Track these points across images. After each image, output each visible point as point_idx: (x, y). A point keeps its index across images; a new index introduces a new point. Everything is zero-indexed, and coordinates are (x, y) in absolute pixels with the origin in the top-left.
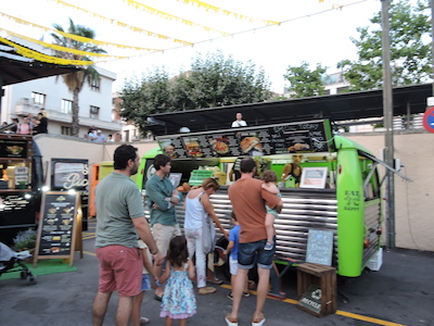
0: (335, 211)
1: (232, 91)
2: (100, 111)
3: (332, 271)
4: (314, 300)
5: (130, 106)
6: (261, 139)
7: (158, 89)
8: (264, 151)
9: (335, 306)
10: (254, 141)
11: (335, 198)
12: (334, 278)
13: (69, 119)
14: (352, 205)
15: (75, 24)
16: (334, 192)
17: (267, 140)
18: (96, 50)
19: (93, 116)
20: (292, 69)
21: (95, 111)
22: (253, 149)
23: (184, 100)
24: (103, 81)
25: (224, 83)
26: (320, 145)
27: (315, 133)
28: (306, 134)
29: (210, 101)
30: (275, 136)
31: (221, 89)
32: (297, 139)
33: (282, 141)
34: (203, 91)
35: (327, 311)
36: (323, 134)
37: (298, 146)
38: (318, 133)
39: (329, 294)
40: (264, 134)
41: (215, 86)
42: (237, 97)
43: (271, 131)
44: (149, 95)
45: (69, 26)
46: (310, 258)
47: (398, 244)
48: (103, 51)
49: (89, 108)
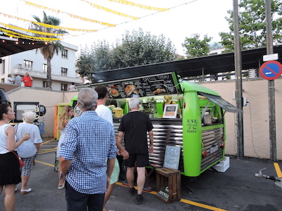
0: (182, 133)
1: (150, 56)
2: (68, 71)
3: (177, 173)
4: (166, 192)
5: (84, 67)
6: (136, 86)
7: (102, 56)
8: (139, 94)
9: (179, 196)
10: (133, 88)
11: (181, 124)
12: (179, 177)
13: (45, 76)
14: (192, 129)
15: (47, 15)
16: (181, 121)
17: (140, 87)
18: (61, 32)
19: (63, 74)
20: (188, 40)
21: (65, 71)
22: (133, 93)
23: (119, 63)
24: (69, 52)
25: (144, 50)
26: (172, 90)
27: (168, 81)
28: (162, 82)
29: (135, 62)
30: (144, 84)
31: (141, 55)
32: (158, 86)
33: (149, 87)
34: (130, 56)
35: (173, 200)
36: (173, 83)
37: (158, 90)
38: (170, 82)
39: (175, 188)
40: (138, 83)
41: (138, 52)
42: (153, 59)
43: (142, 81)
44: (96, 59)
45: (43, 17)
46: (166, 165)
47: (246, 154)
48: (65, 32)
49: (61, 69)
